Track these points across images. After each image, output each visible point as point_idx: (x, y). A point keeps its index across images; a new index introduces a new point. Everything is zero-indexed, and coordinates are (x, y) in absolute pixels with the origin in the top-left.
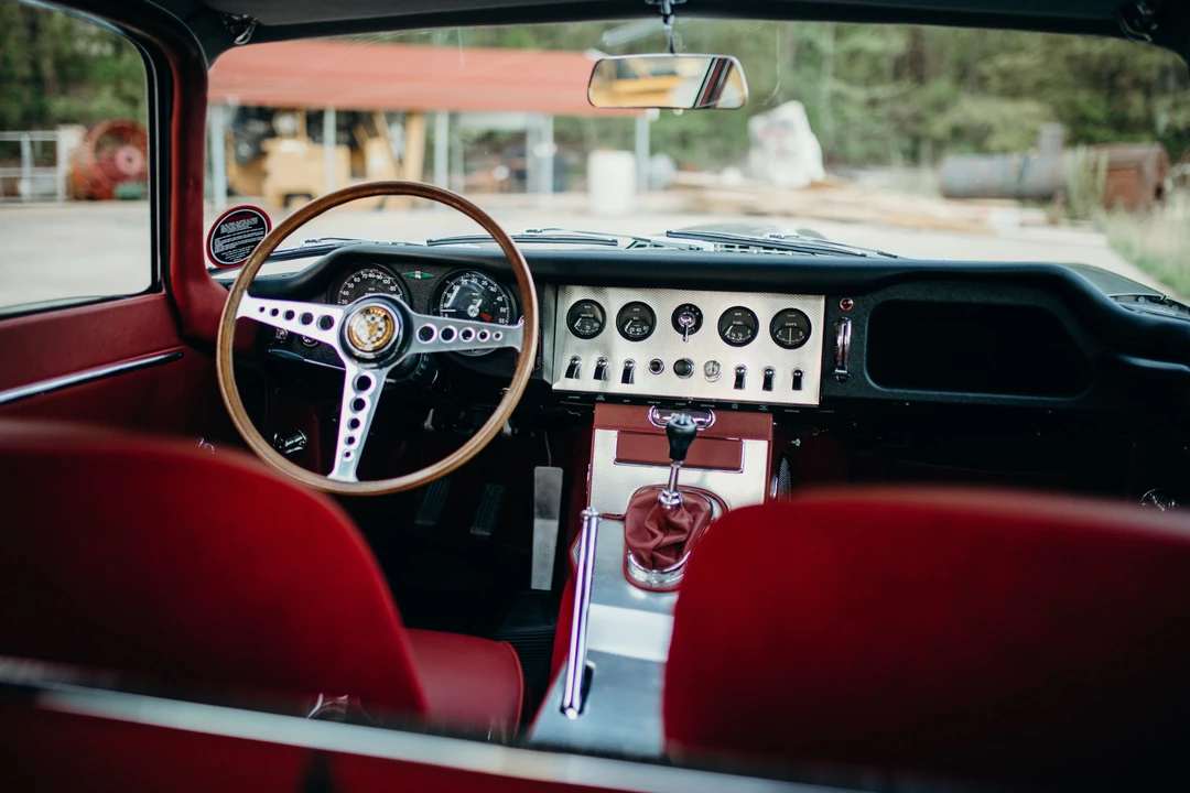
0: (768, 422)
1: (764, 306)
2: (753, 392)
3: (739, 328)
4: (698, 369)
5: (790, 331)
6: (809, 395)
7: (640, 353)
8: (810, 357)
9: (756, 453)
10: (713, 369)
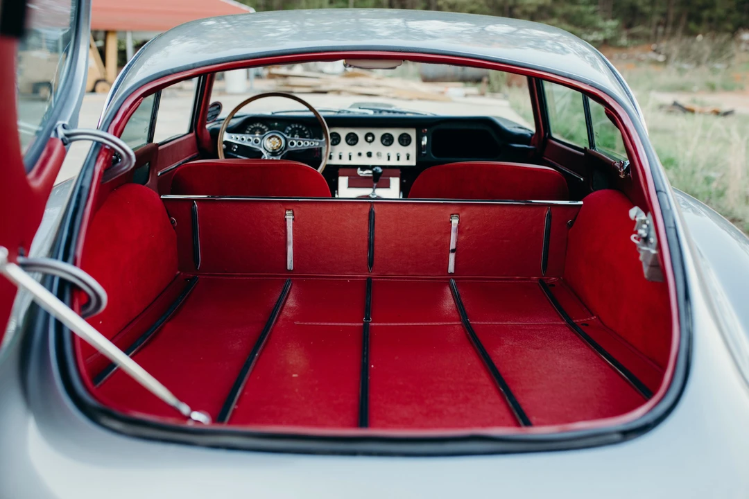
0: (399, 172)
1: (396, 133)
2: (393, 162)
3: (387, 140)
4: (374, 155)
5: (405, 141)
6: (413, 162)
7: (354, 150)
8: (412, 149)
9: (395, 182)
10: (379, 154)
